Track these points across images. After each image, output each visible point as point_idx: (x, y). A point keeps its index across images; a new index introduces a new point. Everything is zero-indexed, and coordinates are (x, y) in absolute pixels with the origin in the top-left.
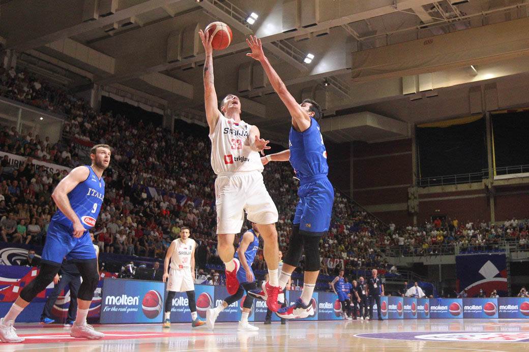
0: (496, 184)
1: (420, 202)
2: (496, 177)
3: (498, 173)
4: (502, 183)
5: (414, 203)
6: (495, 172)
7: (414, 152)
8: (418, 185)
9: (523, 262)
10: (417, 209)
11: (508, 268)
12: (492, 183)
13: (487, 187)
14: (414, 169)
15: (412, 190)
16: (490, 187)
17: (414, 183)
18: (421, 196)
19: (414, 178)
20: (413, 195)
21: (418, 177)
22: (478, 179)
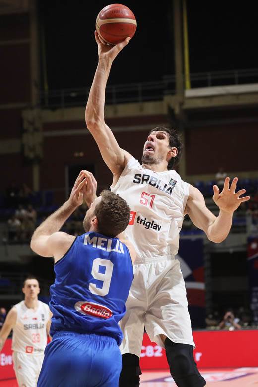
0: (188, 105)
1: (46, 139)
2: (190, 93)
3: (194, 85)
4: (200, 104)
5: (33, 141)
6: (188, 83)
7: (33, 40)
8: (42, 104)
9: (235, 253)
10: (39, 151)
11: (207, 265)
12: (181, 104)
13: (171, 110)
14: (35, 75)
15: (29, 115)
16: (177, 111)
17: (35, 100)
18: (48, 126)
19: (35, 91)
20: (32, 123)
21: (42, 89)
22: (155, 95)
